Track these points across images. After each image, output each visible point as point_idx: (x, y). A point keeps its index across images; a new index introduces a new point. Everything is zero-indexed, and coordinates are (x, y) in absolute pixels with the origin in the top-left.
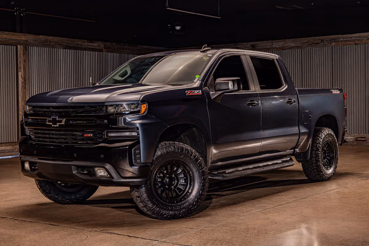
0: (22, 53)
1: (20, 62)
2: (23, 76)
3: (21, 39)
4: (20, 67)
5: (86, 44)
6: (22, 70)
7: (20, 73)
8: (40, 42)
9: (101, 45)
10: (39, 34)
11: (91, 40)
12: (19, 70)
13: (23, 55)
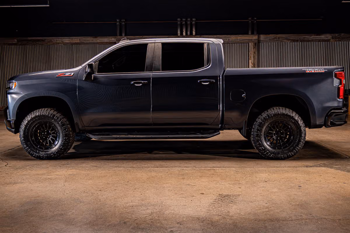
0: (252, 47)
1: (251, 54)
2: (253, 63)
3: (252, 38)
4: (251, 57)
5: (313, 37)
6: (252, 58)
7: (250, 61)
8: (270, 39)
9: (329, 36)
10: (269, 34)
11: (318, 34)
12: (250, 59)
13: (253, 49)
